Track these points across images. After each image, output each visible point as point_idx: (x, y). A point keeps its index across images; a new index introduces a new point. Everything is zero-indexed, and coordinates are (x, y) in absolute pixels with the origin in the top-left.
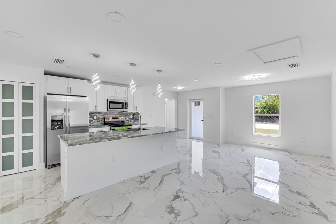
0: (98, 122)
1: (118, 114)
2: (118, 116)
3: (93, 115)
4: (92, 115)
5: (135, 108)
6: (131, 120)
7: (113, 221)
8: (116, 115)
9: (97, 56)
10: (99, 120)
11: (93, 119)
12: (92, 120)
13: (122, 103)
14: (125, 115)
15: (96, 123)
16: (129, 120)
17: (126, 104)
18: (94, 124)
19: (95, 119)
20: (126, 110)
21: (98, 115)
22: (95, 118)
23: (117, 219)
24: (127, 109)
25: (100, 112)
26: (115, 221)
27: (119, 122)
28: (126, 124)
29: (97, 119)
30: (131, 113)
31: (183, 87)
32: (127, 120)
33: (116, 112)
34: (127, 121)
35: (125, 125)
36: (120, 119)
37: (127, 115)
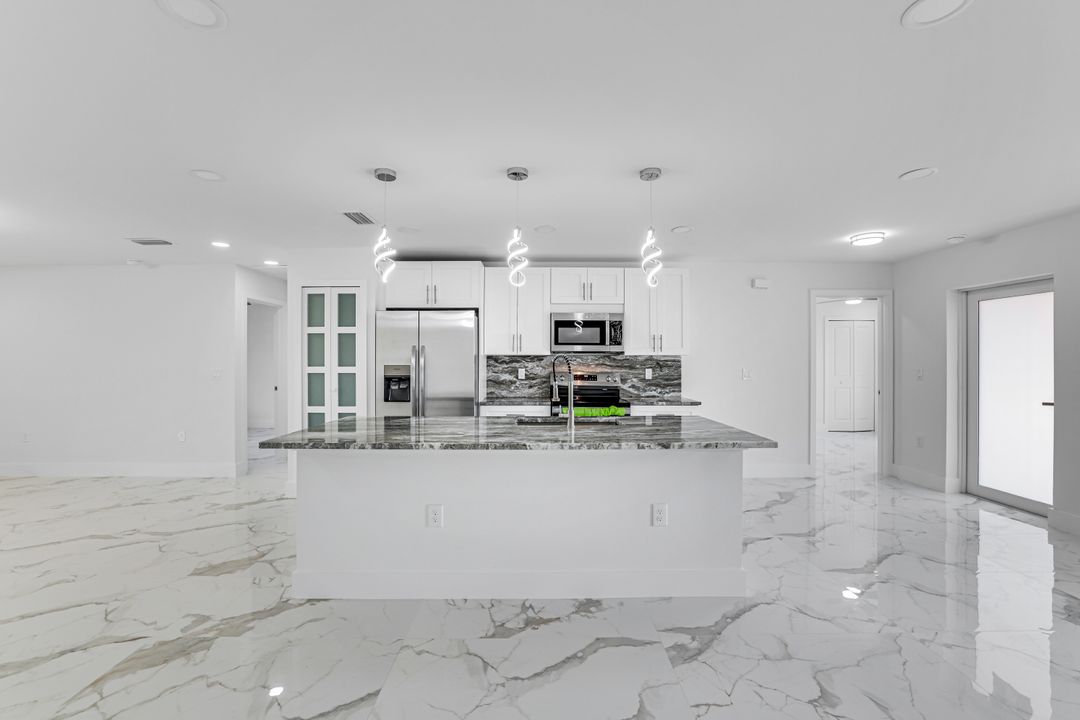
0: (531, 387)
1: (597, 365)
2: (599, 370)
3: (517, 365)
4: (514, 365)
5: (656, 340)
6: (649, 385)
7: (491, 685)
8: (589, 365)
9: (386, 177)
10: (534, 382)
11: (517, 378)
12: (515, 382)
13: (601, 324)
14: (626, 367)
15: (527, 392)
16: (640, 384)
17: (617, 326)
18: (519, 393)
19: (524, 378)
20: (615, 349)
21: (530, 365)
22: (522, 373)
23: (503, 685)
24: (620, 344)
25: (537, 357)
26: (493, 687)
27: (599, 388)
28: (623, 398)
29: (527, 378)
30: (647, 360)
31: (888, 233)
32: (633, 386)
33: (590, 357)
34: (631, 390)
35: (620, 401)
36: (601, 382)
37: (631, 368)
